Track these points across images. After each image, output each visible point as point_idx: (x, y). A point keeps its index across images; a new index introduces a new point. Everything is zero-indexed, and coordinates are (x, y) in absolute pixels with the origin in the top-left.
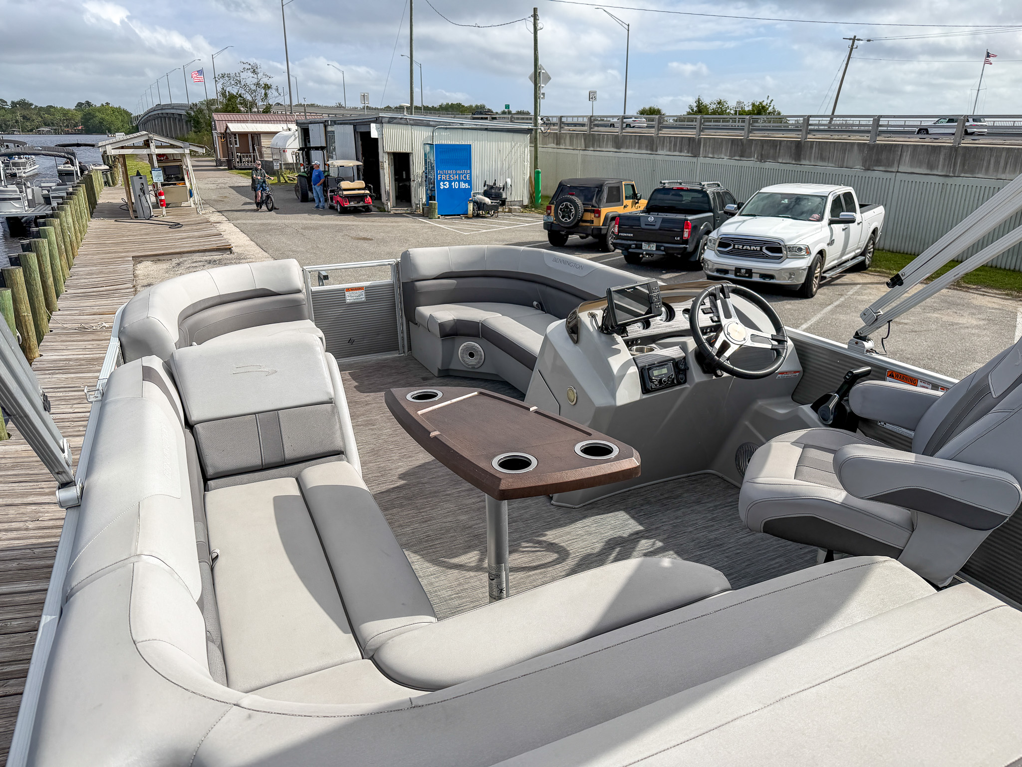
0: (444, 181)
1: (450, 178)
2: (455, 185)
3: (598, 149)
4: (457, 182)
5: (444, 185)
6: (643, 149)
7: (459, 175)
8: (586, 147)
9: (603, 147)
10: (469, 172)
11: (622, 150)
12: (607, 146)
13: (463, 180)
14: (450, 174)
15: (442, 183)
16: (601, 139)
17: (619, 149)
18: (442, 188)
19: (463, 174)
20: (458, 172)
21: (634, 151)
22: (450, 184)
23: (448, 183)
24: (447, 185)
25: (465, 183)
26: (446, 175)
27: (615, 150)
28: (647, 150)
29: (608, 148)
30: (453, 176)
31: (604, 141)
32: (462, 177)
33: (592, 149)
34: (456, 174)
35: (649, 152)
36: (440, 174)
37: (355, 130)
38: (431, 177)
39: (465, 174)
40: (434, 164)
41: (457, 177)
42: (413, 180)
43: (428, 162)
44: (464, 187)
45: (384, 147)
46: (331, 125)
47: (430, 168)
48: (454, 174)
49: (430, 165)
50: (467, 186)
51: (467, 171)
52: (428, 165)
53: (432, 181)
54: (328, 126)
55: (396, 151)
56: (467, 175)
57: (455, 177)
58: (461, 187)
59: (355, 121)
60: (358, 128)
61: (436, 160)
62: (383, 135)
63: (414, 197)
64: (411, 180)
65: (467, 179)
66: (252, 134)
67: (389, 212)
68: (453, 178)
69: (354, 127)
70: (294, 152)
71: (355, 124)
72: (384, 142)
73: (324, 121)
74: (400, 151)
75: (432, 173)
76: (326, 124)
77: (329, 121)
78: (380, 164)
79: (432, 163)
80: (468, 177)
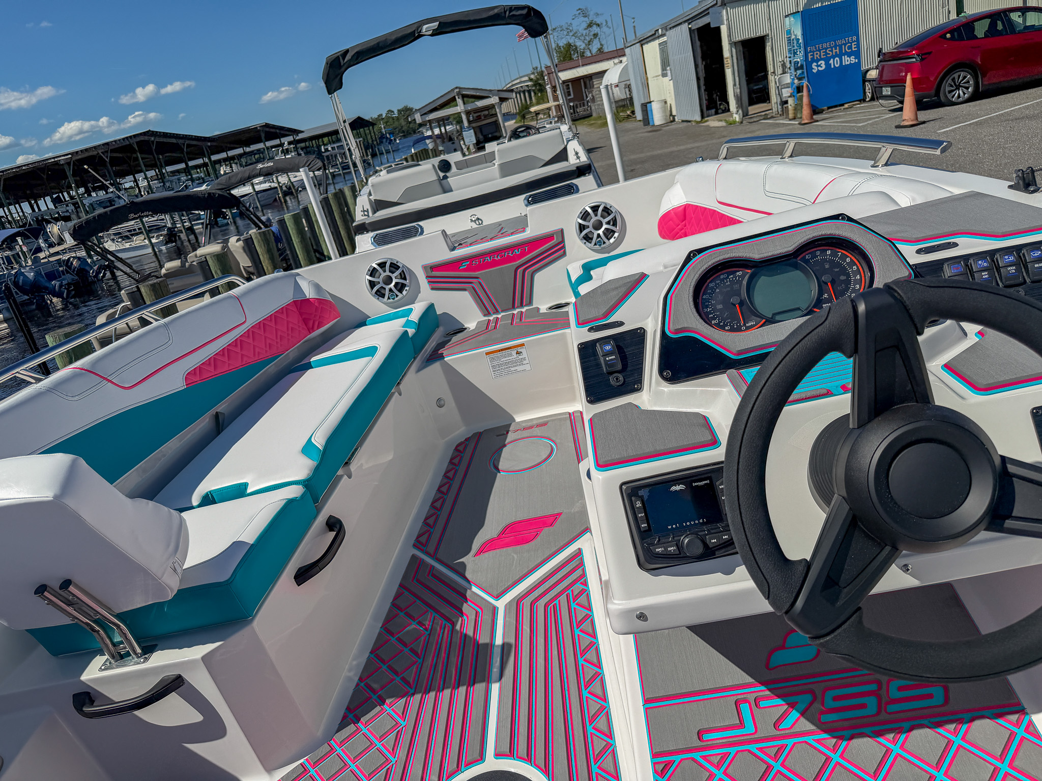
0: (817, 61)
1: (827, 54)
2: (835, 63)
4: (837, 58)
5: (818, 66)
7: (841, 46)
10: (855, 38)
13: (846, 53)
14: (826, 49)
15: (814, 64)
18: (815, 71)
19: (845, 45)
20: (839, 42)
22: (828, 64)
23: (823, 62)
24: (823, 65)
25: (850, 56)
26: (819, 50)
30: (832, 51)
32: (845, 49)
34: (835, 47)
36: (810, 52)
37: (690, 29)
38: (799, 60)
39: (849, 42)
40: (801, 41)
41: (838, 50)
42: (772, 71)
43: (793, 40)
44: (849, 63)
45: (729, 36)
46: (663, 35)
47: (796, 48)
48: (832, 48)
49: (795, 45)
50: (854, 60)
51: (852, 39)
52: (793, 43)
53: (799, 65)
54: (659, 37)
55: (747, 37)
56: (853, 44)
57: (834, 51)
58: (844, 64)
59: (691, 16)
60: (695, 24)
61: (803, 35)
62: (728, 19)
63: (774, 95)
64: (769, 73)
65: (853, 49)
66: (583, 78)
67: (742, 122)
68: (831, 53)
69: (689, 24)
70: (626, 85)
71: (690, 21)
72: (729, 29)
73: (654, 33)
74: (752, 36)
75: (798, 53)
76: (657, 34)
77: (660, 30)
78: (725, 60)
79: (799, 39)
80: (853, 46)
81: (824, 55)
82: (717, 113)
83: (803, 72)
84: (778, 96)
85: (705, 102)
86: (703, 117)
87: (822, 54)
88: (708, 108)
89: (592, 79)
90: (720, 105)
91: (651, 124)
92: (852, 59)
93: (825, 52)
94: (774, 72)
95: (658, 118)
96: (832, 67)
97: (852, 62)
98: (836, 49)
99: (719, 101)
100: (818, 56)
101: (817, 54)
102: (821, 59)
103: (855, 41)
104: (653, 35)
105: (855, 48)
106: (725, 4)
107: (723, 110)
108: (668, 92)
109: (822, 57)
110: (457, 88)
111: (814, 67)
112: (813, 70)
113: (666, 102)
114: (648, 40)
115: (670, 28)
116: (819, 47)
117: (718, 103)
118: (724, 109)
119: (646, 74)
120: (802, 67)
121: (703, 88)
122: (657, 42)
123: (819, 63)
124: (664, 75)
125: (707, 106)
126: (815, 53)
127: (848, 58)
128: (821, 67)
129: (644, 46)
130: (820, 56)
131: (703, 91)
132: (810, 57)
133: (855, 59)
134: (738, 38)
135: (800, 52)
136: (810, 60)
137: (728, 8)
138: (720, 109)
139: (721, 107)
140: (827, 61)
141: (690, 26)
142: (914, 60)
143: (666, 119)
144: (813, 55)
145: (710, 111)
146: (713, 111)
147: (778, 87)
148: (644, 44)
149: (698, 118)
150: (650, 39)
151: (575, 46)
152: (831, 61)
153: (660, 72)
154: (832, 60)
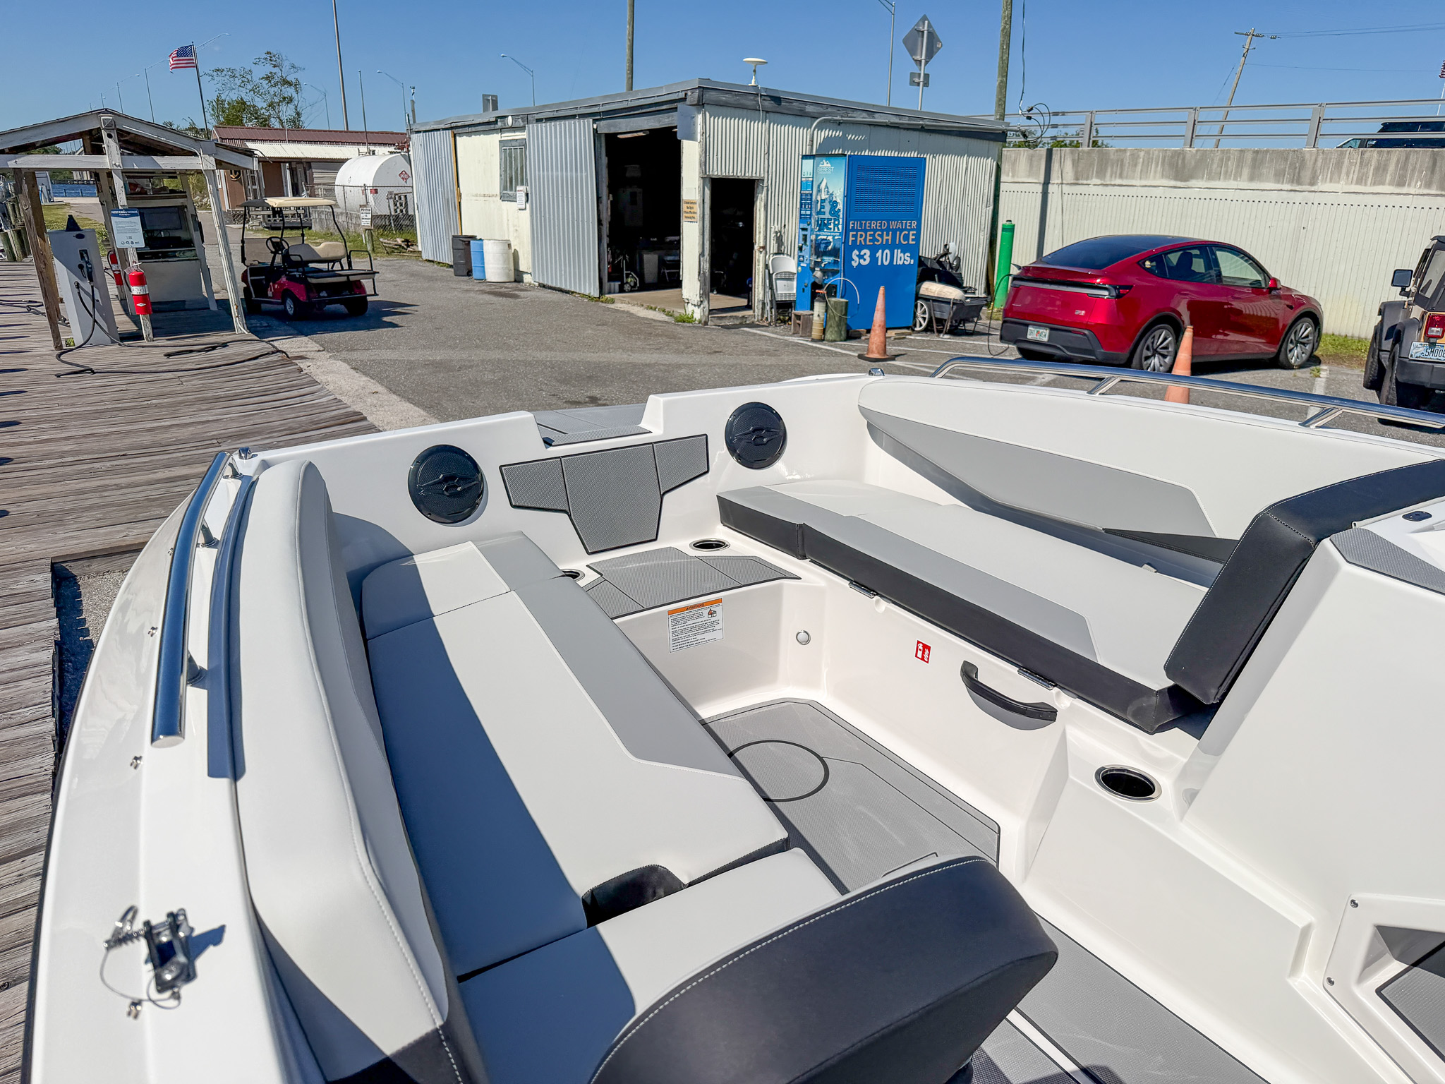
0: (860, 248)
1: (874, 240)
2: (883, 257)
3: (1118, 181)
4: (887, 251)
5: (861, 257)
6: (1269, 181)
7: (894, 231)
8: (1077, 179)
9: (1133, 178)
10: (914, 225)
11: (1192, 183)
12: (1145, 173)
13: (900, 246)
14: (875, 230)
15: (856, 252)
16: (1127, 162)
17: (1186, 180)
18: (855, 264)
19: (901, 230)
20: (893, 225)
21: (1232, 184)
22: (874, 258)
23: (866, 252)
24: (867, 257)
25: (904, 252)
26: (866, 231)
27: (1173, 183)
28: (1278, 182)
29: (1147, 178)
30: (881, 236)
31: (1135, 165)
32: (900, 238)
33: (1099, 182)
34: (888, 230)
35: (1289, 187)
36: (853, 229)
37: (595, 131)
38: (830, 238)
39: (906, 229)
40: (840, 206)
41: (890, 238)
42: (762, 245)
43: (823, 201)
44: (901, 263)
45: (704, 163)
46: (513, 129)
47: (827, 216)
48: (882, 231)
49: (827, 208)
50: (908, 259)
51: (911, 223)
52: (822, 207)
53: (830, 248)
54: (501, 130)
55: (731, 174)
56: (911, 232)
57: (885, 238)
58: (895, 263)
59: (602, 109)
60: (609, 126)
61: (847, 196)
62: (704, 133)
63: (760, 287)
64: (756, 247)
65: (911, 242)
66: (290, 163)
67: (706, 323)
68: (880, 239)
69: (595, 121)
70: (391, 193)
71: (597, 116)
72: (705, 151)
73: (494, 119)
74: (739, 174)
75: (832, 226)
76: (500, 124)
77: (510, 118)
78: (684, 207)
79: (836, 202)
80: (911, 237)
81: (870, 241)
82: (622, 290)
83: (836, 262)
84: (767, 289)
85: (606, 267)
86: (601, 292)
87: (868, 238)
88: (611, 279)
89: (310, 167)
90: (628, 276)
91: (476, 274)
92: (906, 258)
93: (873, 235)
94: (764, 248)
95: (494, 268)
96: (879, 264)
97: (906, 263)
98: (888, 235)
99: (626, 270)
100: (862, 239)
101: (861, 236)
102: (866, 247)
103: (913, 230)
104: (489, 123)
105: (913, 240)
106: (703, 104)
107: (632, 287)
108: (512, 229)
109: (868, 243)
110: (107, 111)
111: (854, 257)
112: (853, 262)
113: (509, 245)
114: (473, 129)
115: (539, 120)
116: (865, 224)
117: (625, 272)
118: (632, 284)
119: (458, 186)
120: (835, 252)
121: (605, 241)
122: (496, 137)
123: (862, 253)
124: (507, 195)
125: (609, 273)
126: (859, 233)
127: (902, 254)
128: (865, 260)
129: (458, 138)
130: (865, 240)
131: (606, 246)
132: (851, 239)
133: (911, 258)
134: (719, 171)
135: (835, 225)
136: (850, 244)
137: (708, 114)
138: (627, 283)
139: (629, 280)
140: (874, 250)
141: (595, 126)
142: (1106, 293)
143: (508, 275)
144: (855, 236)
145: (612, 284)
146: (617, 284)
147: (770, 276)
148: (461, 134)
149: (597, 294)
150: (480, 128)
151: (255, 106)
152: (879, 254)
153: (496, 188)
154: (880, 251)
